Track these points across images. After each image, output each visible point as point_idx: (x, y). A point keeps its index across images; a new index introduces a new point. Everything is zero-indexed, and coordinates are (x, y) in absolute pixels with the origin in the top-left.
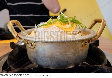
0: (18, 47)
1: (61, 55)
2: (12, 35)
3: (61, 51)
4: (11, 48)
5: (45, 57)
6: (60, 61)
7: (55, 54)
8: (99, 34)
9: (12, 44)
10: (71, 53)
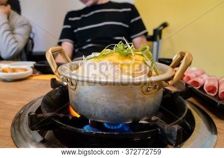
0: (61, 86)
1: (108, 102)
2: (49, 67)
3: (109, 96)
4: (52, 87)
5: (87, 102)
6: (107, 111)
7: (100, 100)
8: (177, 77)
9: (53, 80)
10: (123, 101)
